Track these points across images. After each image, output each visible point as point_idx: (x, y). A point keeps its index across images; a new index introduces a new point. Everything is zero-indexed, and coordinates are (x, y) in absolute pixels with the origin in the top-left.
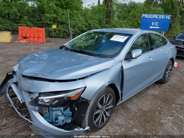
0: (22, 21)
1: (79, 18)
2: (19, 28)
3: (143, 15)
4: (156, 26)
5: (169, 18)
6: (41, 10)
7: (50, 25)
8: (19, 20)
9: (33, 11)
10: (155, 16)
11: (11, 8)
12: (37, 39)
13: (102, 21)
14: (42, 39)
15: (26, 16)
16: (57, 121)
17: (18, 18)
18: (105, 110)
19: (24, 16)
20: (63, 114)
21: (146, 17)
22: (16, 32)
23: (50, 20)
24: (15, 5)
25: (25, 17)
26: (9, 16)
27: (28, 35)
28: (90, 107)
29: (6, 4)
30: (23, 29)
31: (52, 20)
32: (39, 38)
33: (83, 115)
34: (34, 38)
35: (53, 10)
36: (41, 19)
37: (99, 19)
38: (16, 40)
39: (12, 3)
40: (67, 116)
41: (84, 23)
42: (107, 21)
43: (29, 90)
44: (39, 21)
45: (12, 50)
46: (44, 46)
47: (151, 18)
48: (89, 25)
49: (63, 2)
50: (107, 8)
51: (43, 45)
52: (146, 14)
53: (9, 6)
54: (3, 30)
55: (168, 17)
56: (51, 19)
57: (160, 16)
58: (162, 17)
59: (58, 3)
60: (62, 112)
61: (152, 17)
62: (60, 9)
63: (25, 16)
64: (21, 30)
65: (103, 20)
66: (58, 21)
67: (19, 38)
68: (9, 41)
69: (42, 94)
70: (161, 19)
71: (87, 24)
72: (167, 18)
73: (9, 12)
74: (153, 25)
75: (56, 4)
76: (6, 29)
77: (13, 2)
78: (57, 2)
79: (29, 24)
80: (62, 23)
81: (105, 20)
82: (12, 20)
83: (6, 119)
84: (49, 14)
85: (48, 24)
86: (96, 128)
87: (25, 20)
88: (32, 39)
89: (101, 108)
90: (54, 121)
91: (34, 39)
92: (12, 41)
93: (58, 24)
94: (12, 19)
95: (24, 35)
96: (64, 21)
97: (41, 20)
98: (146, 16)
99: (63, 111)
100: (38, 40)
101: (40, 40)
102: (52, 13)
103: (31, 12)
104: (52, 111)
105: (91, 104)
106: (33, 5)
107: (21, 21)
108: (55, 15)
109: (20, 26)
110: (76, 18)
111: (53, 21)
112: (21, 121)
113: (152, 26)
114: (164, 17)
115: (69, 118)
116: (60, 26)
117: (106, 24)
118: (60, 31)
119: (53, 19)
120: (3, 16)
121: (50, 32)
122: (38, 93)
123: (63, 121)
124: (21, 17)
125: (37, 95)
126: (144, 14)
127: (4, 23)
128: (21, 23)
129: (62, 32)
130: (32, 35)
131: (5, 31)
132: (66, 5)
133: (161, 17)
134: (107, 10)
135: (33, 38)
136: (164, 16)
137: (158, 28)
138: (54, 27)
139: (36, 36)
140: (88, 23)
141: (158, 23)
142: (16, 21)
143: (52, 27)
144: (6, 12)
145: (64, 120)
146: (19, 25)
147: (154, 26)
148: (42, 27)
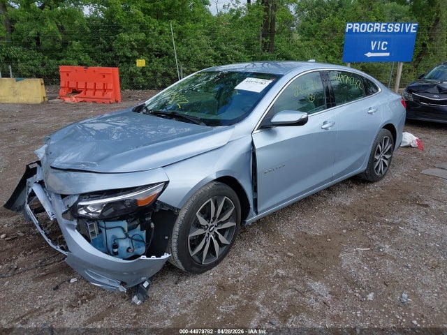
0: (68, 53)
1: (198, 39)
2: (62, 68)
3: (350, 26)
4: (381, 51)
5: (412, 31)
6: (111, 27)
7: (131, 60)
8: (61, 51)
9: (92, 28)
10: (378, 28)
11: (43, 24)
12: (101, 92)
13: (254, 44)
14: (113, 92)
15: (77, 40)
16: (116, 250)
17: (58, 46)
18: (218, 230)
19: (72, 40)
20: (127, 236)
21: (356, 30)
22: (54, 80)
23: (132, 48)
24: (51, 17)
25: (76, 44)
26: (38, 44)
27: (81, 86)
28: (179, 222)
29: (31, 15)
30: (70, 72)
31: (136, 46)
32: (105, 90)
33: (167, 237)
34: (96, 90)
35: (138, 23)
36: (111, 47)
37: (248, 40)
38: (55, 98)
39: (43, 11)
40: (136, 240)
41: (211, 51)
42: (265, 44)
43: (61, 191)
44: (107, 51)
45: (46, 120)
46: (119, 108)
47: (369, 31)
48: (222, 55)
49: (159, 3)
50: (266, 14)
51: (115, 106)
52: (357, 22)
53: (37, 19)
54: (25, 77)
55: (412, 28)
56: (133, 46)
57: (391, 26)
58: (397, 28)
59: (149, 6)
60: (124, 231)
61: (370, 29)
62: (154, 20)
63: (74, 42)
64: (65, 74)
65: (256, 42)
66: (150, 50)
67: (62, 92)
68: (40, 100)
69: (84, 197)
70: (393, 33)
71: (218, 54)
72: (407, 31)
73: (38, 34)
74: (373, 49)
75: (143, 10)
76: (32, 72)
77: (47, 9)
78: (147, 4)
79: (85, 59)
80: (160, 54)
81: (262, 42)
82: (46, 52)
83: (25, 254)
84: (129, 34)
85: (127, 57)
86: (197, 266)
87: (74, 51)
88: (90, 93)
89: (207, 226)
90: (111, 249)
91: (94, 94)
92: (46, 99)
93: (151, 55)
94: (46, 50)
95: (73, 85)
96: (164, 49)
97: (111, 49)
98: (356, 27)
99: (126, 229)
100: (103, 95)
101: (109, 95)
102: (135, 31)
103: (88, 30)
104: (106, 229)
105: (182, 215)
106: (95, 13)
107: (65, 53)
108: (142, 36)
109: (63, 64)
110: (193, 41)
111: (139, 50)
112: (54, 257)
113: (372, 52)
114: (400, 27)
115: (141, 244)
116: (156, 61)
117: (264, 51)
118: (154, 73)
119: (138, 45)
120: (25, 42)
121: (132, 75)
122: (77, 195)
123: (128, 251)
124: (65, 44)
125: (76, 198)
126: (351, 24)
127: (28, 60)
128: (65, 57)
129: (159, 74)
130: (90, 86)
131: (31, 77)
132: (167, 10)
133: (394, 28)
134: (265, 17)
135: (92, 92)
136: (399, 25)
137: (388, 54)
138: (141, 63)
139: (100, 86)
140: (221, 50)
141: (386, 43)
142: (55, 53)
143: (135, 63)
144: (32, 33)
145: (130, 248)
146: (60, 62)
147: (376, 51)
148: (113, 65)
